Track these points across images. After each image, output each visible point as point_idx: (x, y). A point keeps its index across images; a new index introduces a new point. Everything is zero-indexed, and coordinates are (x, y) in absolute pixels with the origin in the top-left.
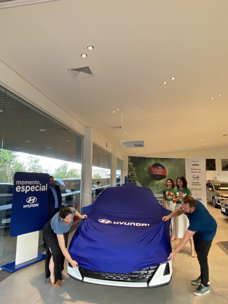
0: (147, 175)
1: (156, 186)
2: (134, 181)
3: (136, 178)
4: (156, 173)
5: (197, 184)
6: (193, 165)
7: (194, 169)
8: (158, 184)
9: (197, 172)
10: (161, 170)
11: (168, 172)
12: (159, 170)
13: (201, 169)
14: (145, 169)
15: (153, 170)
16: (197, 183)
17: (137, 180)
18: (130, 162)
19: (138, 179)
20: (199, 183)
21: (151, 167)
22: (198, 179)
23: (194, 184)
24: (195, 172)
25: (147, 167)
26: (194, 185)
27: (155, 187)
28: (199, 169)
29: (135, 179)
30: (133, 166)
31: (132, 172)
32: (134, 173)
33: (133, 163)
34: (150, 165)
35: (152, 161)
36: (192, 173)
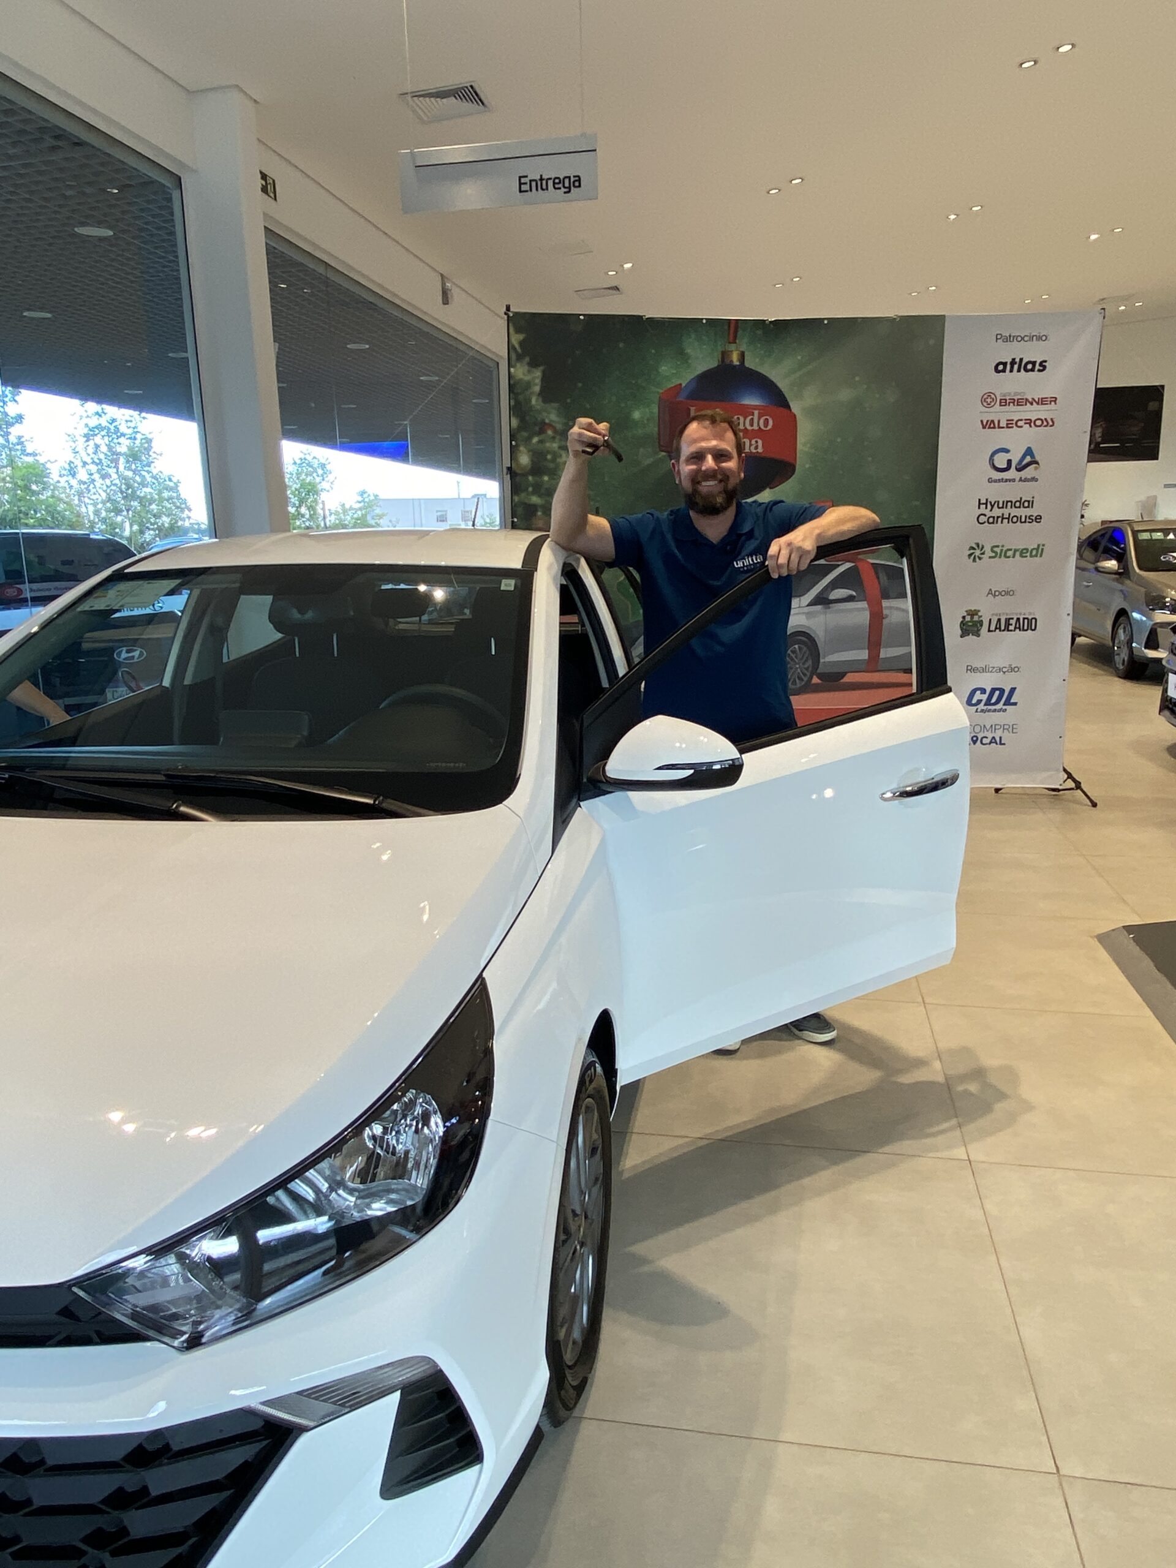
0: (653, 459)
5: (1015, 512)
6: (1000, 368)
7: (1004, 402)
9: (1029, 422)
10: (757, 422)
11: (806, 432)
13: (1055, 400)
14: (636, 415)
18: (520, 358)
20: (1030, 504)
21: (680, 399)
23: (997, 512)
24: (1010, 424)
25: (655, 398)
26: (994, 520)
28: (1042, 401)
30: (547, 394)
31: (541, 442)
32: (555, 445)
33: (544, 372)
34: (675, 382)
35: (689, 350)
36: (987, 430)
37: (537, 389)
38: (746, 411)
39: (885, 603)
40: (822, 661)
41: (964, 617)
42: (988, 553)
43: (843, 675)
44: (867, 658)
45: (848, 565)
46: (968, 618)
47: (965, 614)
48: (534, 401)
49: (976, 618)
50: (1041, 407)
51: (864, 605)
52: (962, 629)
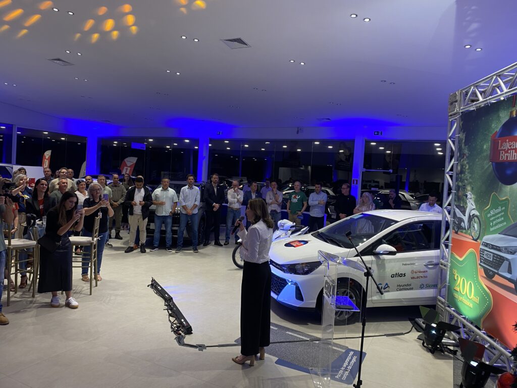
0: (488, 166)
1: (502, 204)
2: (464, 187)
3: (467, 180)
4: (507, 157)
8: (507, 199)
12: (515, 145)
14: (485, 147)
15: (501, 145)
17: (470, 183)
19: (471, 180)
21: (497, 138)
25: (490, 138)
27: (500, 209)
29: (466, 182)
31: (463, 161)
32: (466, 162)
33: (466, 134)
34: (496, 131)
35: (501, 115)
37: (464, 141)
48: (463, 146)
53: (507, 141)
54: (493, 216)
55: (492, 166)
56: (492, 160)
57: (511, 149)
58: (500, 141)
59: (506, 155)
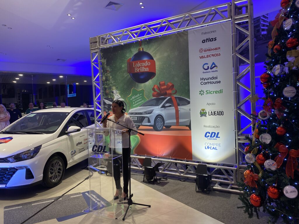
0: (127, 76)
1: (140, 92)
2: (110, 88)
4: (140, 70)
5: (211, 81)
6: (204, 41)
7: (205, 51)
8: (142, 90)
9: (213, 55)
10: (147, 64)
11: (157, 64)
12: (144, 64)
13: (219, 48)
14: (123, 66)
15: (135, 65)
16: (213, 78)
17: (115, 85)
18: (102, 58)
20: (216, 78)
21: (131, 61)
22: (214, 69)
23: (206, 81)
24: (208, 56)
25: (126, 62)
26: (206, 83)
27: (138, 95)
28: (216, 49)
29: (111, 85)
30: (107, 64)
31: (107, 74)
32: (109, 75)
34: (130, 58)
35: (132, 50)
36: (201, 59)
38: (144, 62)
39: (179, 107)
40: (165, 122)
41: (201, 111)
42: (205, 93)
43: (171, 126)
44: (176, 122)
45: (169, 97)
46: (202, 111)
47: (201, 110)
49: (204, 111)
50: (216, 51)
51: (174, 108)
52: (201, 114)
53: (139, 62)
54: (134, 99)
55: (130, 75)
56: (129, 72)
57: (142, 66)
58: (133, 63)
59: (138, 69)
